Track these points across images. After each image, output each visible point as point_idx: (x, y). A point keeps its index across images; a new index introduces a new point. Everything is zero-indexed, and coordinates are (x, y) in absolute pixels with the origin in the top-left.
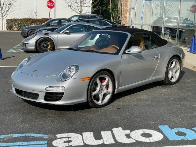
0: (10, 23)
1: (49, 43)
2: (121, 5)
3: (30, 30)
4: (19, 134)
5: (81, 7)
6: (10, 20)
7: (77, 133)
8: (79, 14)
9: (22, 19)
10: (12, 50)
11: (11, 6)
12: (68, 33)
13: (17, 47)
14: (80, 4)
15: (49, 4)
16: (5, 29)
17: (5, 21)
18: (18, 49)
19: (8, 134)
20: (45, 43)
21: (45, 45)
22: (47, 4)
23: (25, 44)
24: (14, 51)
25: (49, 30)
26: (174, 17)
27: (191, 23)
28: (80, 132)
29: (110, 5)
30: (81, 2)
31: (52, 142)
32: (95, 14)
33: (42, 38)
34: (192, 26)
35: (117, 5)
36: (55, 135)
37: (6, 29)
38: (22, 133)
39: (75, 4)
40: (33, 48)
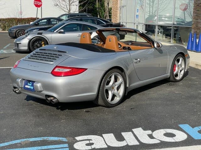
1: (43, 43)
2: (108, 4)
3: (18, 30)
4: (36, 138)
5: (70, 6)
7: (97, 135)
8: (68, 13)
10: (2, 50)
12: (62, 32)
14: (68, 3)
15: (36, 2)
18: (8, 49)
19: (24, 138)
20: (39, 43)
21: (39, 45)
22: (34, 3)
23: (18, 44)
24: (5, 52)
25: (40, 29)
26: (165, 15)
27: (182, 21)
28: (99, 133)
29: (97, 4)
30: (70, 1)
31: (73, 145)
32: (85, 13)
33: (36, 38)
34: (183, 24)
35: (104, 3)
36: (74, 138)
38: (39, 137)
39: (64, 2)
40: (26, 48)
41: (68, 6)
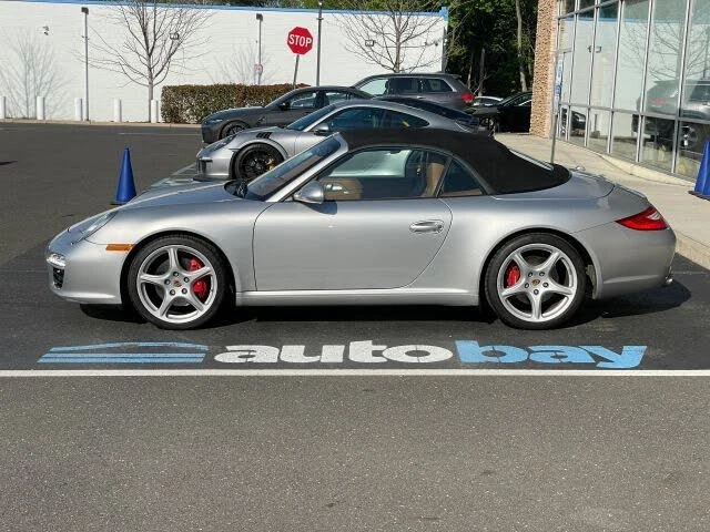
0: (175, 100)
1: (270, 161)
3: (228, 123)
5: (399, 48)
6: (175, 89)
8: (392, 72)
9: (211, 88)
10: (166, 181)
11: (179, 45)
12: (324, 131)
13: (185, 172)
14: (394, 39)
15: (295, 38)
16: (157, 118)
17: (158, 91)
20: (260, 162)
21: (259, 167)
22: (289, 39)
23: (204, 162)
30: (399, 34)
33: (251, 147)
36: (224, 347)
37: (161, 119)
40: (225, 174)
41: (393, 51)
